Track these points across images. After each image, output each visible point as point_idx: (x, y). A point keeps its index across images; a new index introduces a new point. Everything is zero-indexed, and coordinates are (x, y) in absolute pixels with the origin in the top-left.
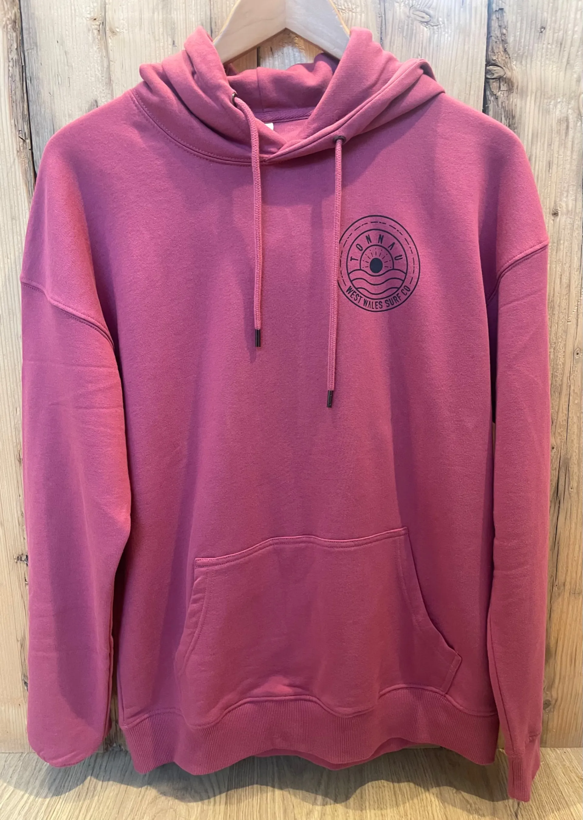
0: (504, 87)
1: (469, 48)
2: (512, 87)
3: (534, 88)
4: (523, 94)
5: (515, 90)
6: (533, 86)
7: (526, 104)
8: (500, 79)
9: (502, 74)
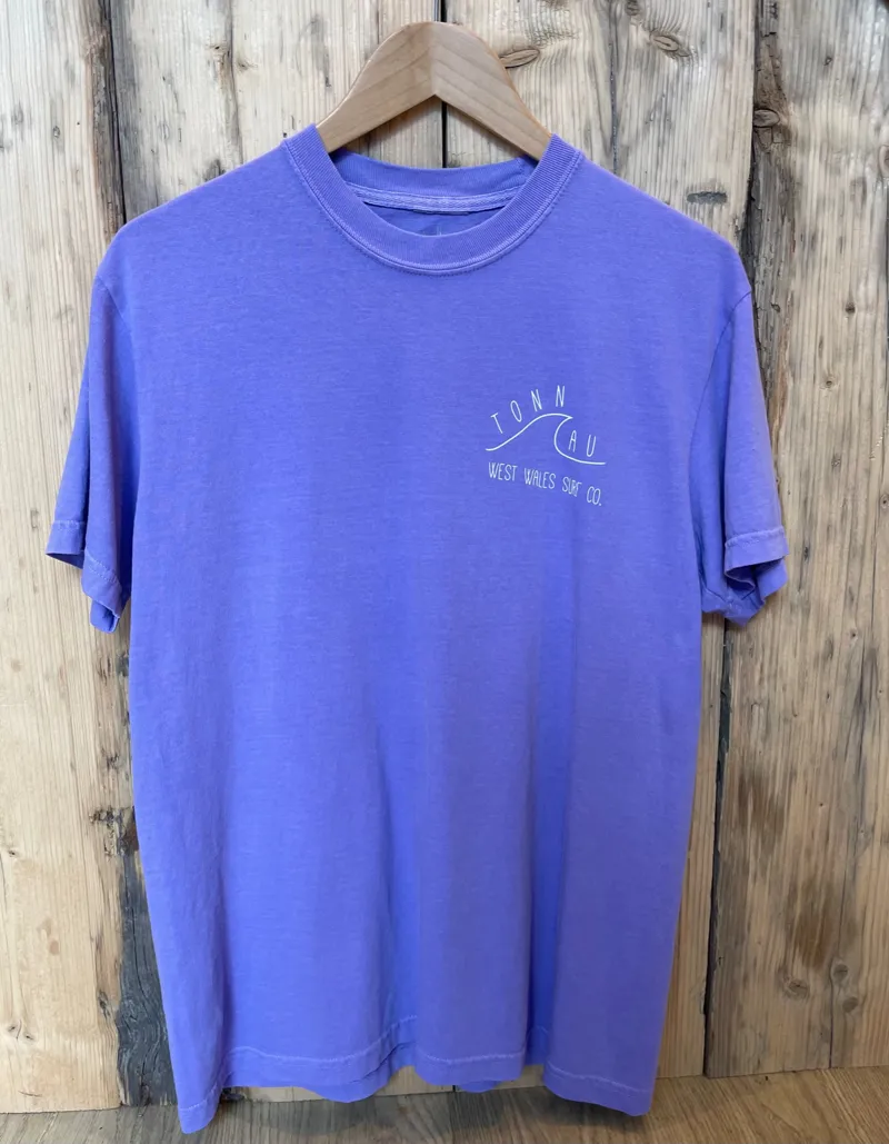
0: (778, 139)
1: (731, 86)
2: (790, 136)
3: (819, 139)
4: (804, 147)
5: (793, 143)
6: (817, 137)
7: (808, 161)
8: (772, 127)
9: (775, 120)
